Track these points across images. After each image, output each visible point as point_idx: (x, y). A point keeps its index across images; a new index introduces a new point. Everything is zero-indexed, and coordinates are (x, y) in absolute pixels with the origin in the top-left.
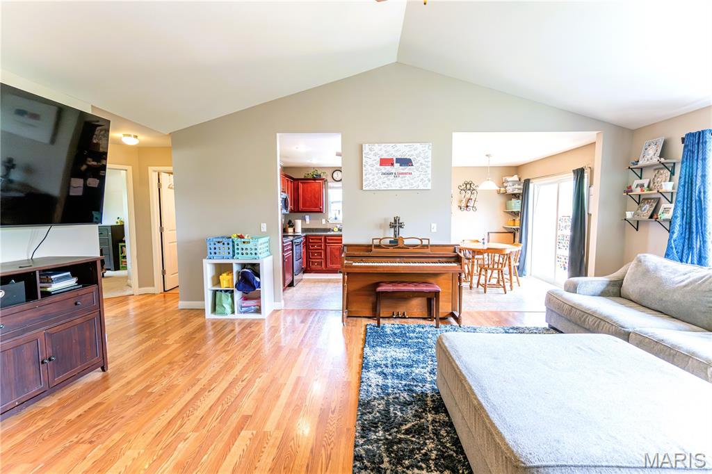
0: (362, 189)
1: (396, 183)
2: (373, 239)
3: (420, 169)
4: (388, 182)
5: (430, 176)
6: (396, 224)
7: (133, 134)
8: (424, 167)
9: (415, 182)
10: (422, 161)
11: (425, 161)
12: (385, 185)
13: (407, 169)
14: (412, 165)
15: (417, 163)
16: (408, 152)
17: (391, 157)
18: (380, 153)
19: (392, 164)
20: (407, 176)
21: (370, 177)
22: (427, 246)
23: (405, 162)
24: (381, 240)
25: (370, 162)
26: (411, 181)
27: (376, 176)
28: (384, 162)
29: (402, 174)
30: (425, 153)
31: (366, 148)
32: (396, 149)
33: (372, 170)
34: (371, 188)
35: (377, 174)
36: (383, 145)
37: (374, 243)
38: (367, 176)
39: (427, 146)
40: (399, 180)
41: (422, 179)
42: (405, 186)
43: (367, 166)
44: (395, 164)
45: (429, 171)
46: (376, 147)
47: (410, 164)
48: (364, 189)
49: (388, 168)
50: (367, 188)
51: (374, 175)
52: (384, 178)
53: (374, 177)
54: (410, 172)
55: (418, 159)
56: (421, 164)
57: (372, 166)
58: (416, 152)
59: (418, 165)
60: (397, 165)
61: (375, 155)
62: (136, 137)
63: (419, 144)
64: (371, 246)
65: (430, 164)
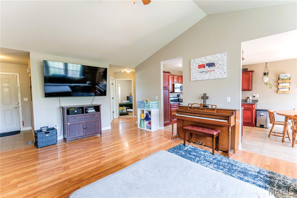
0: (190, 81)
1: (206, 76)
2: (189, 104)
3: (220, 68)
4: (202, 76)
5: (226, 71)
6: (205, 97)
7: (129, 69)
8: (221, 66)
9: (216, 75)
10: (221, 63)
11: (222, 63)
12: (201, 78)
13: (212, 68)
14: (215, 66)
15: (218, 64)
16: (213, 59)
17: (204, 64)
18: (198, 62)
19: (204, 67)
20: (212, 72)
21: (194, 74)
22: (214, 109)
23: (211, 65)
24: (192, 104)
25: (194, 67)
26: (214, 74)
27: (197, 74)
28: (200, 66)
29: (209, 71)
30: (222, 58)
31: (192, 62)
32: (206, 59)
33: (195, 71)
34: (194, 80)
35: (197, 73)
36: (200, 58)
37: (189, 106)
38: (193, 74)
39: (224, 54)
40: (208, 74)
41: (221, 73)
42: (211, 77)
43: (193, 70)
44: (206, 67)
45: (225, 67)
46: (197, 60)
47: (214, 65)
48: (191, 80)
49: (203, 69)
50: (193, 80)
51: (195, 73)
52: (200, 74)
53: (196, 74)
54: (214, 69)
55: (218, 62)
56: (220, 65)
57: (195, 69)
58: (217, 59)
59: (218, 65)
60: (207, 67)
61: (196, 64)
62: (130, 70)
63: (219, 54)
64: (187, 107)
65: (225, 64)
